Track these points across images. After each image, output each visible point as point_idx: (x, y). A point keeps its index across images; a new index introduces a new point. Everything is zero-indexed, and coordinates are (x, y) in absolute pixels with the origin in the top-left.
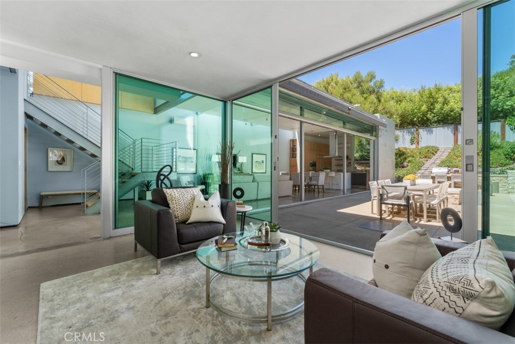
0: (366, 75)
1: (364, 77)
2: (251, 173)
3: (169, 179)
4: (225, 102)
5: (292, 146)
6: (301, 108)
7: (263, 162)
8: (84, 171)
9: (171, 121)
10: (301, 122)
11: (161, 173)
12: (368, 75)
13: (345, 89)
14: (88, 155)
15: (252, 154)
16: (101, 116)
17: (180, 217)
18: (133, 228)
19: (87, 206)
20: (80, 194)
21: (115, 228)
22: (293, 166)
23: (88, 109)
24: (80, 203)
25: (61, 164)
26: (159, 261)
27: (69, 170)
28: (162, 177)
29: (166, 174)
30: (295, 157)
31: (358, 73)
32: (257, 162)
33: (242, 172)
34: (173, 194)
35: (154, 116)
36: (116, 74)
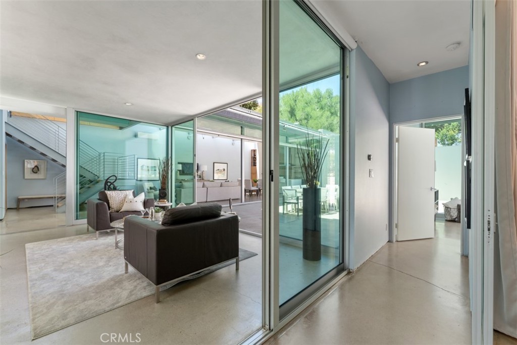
0: (325, 91)
1: (323, 93)
2: (212, 179)
3: (113, 185)
4: (168, 127)
5: (253, 156)
6: (242, 127)
7: (224, 170)
8: (55, 179)
9: (136, 136)
10: (242, 139)
11: (108, 181)
12: (326, 92)
13: (307, 104)
14: (60, 165)
15: (214, 163)
16: (66, 131)
17: (115, 209)
18: (86, 220)
19: (58, 207)
20: (52, 198)
21: (77, 219)
22: (254, 173)
23: (60, 128)
24: (52, 206)
25: (36, 173)
26: (97, 232)
27: (42, 178)
28: (109, 184)
29: (112, 181)
30: (256, 166)
31: (318, 90)
32: (218, 170)
33: (203, 179)
34: (111, 194)
35: (120, 131)
36: (77, 112)
